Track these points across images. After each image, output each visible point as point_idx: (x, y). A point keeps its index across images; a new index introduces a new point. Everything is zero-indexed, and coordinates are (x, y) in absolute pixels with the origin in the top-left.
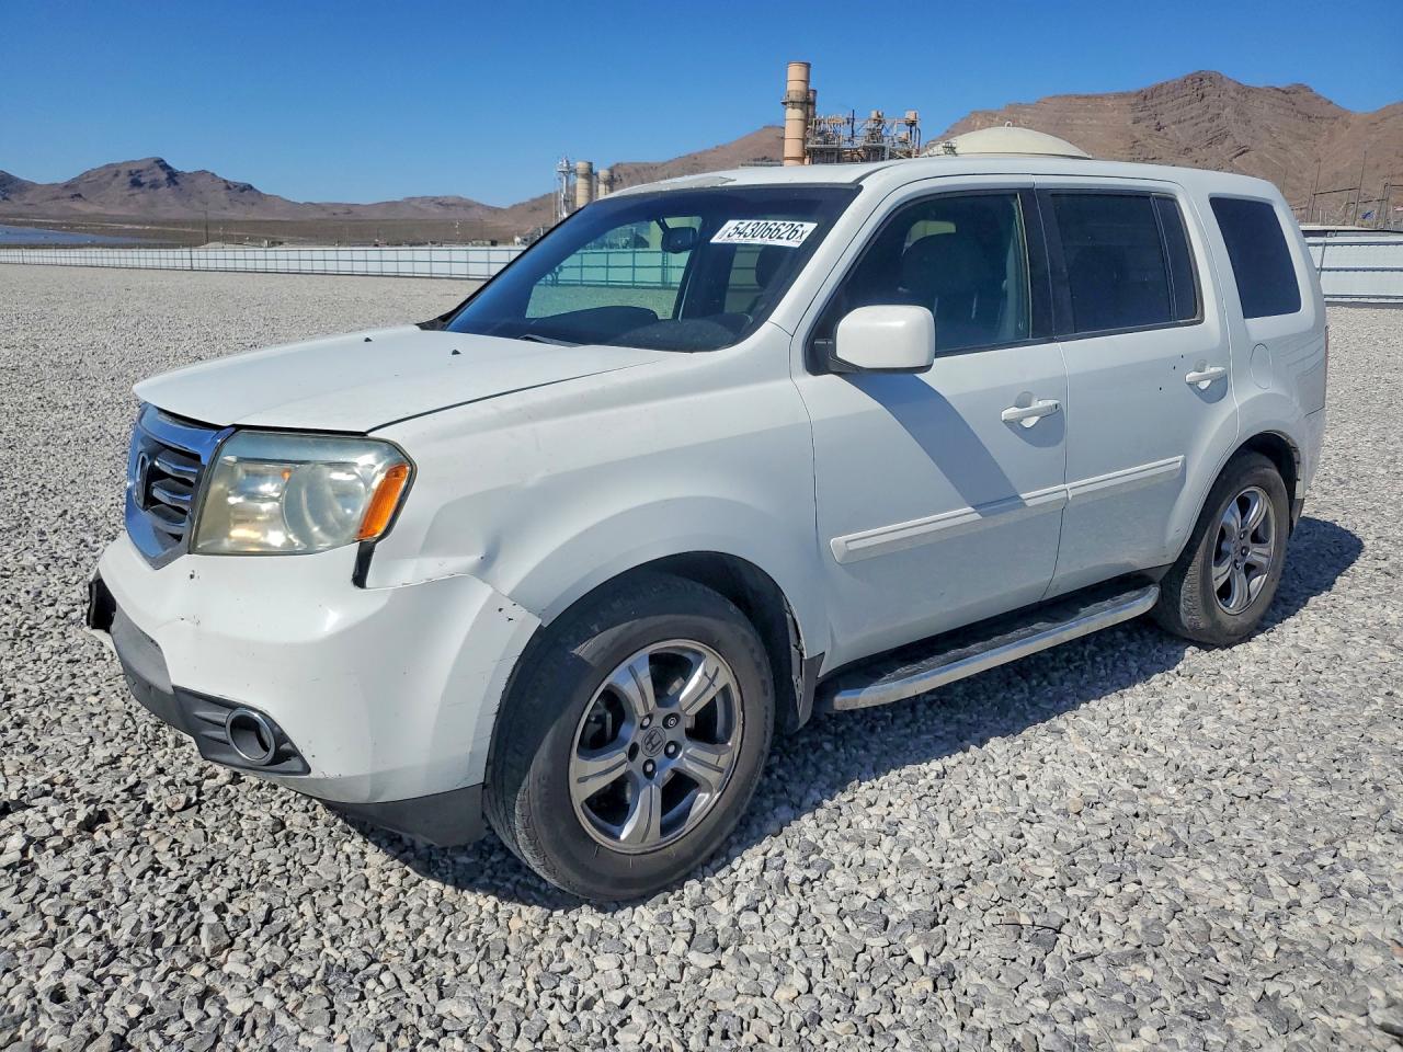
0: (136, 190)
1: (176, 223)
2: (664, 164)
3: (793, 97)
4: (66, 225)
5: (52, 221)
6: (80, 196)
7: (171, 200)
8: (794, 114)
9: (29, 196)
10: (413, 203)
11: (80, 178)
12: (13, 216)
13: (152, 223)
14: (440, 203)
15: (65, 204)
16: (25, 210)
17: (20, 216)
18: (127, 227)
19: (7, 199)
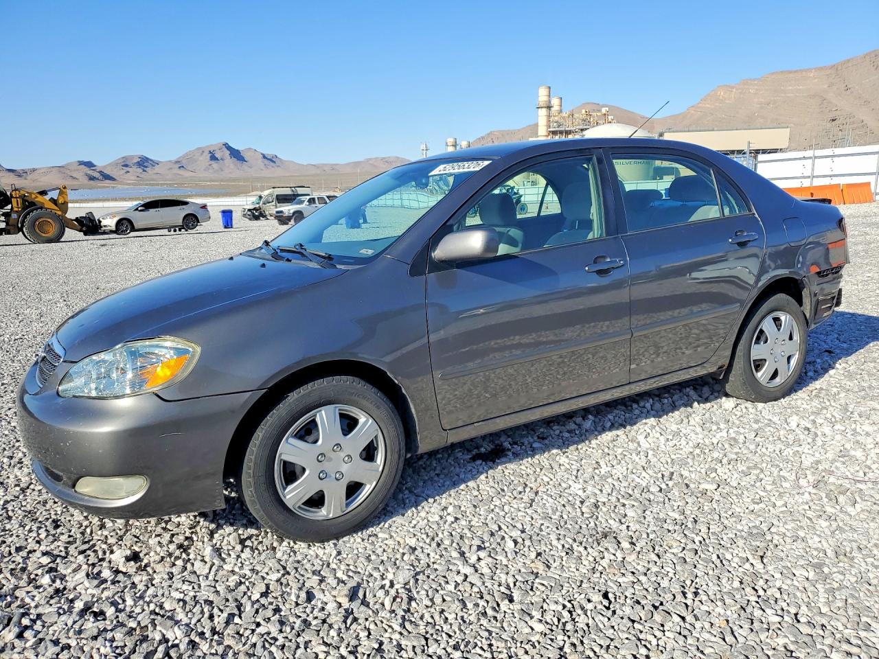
0: (213, 162)
1: (234, 180)
2: (519, 130)
3: (542, 104)
4: (176, 184)
5: (168, 182)
6: (183, 167)
7: (232, 166)
8: (543, 112)
9: (157, 169)
10: (370, 162)
11: (184, 157)
12: (147, 180)
13: (222, 181)
14: (386, 162)
15: (175, 172)
16: (154, 177)
17: (153, 180)
18: (208, 183)
19: (145, 171)
